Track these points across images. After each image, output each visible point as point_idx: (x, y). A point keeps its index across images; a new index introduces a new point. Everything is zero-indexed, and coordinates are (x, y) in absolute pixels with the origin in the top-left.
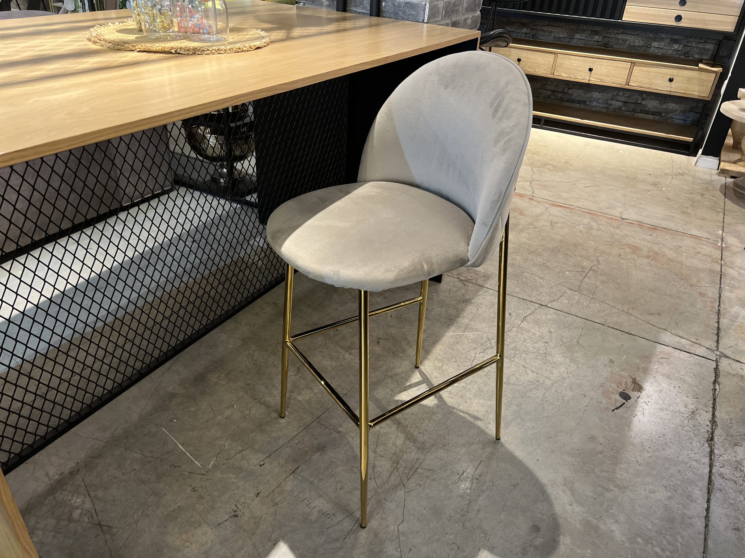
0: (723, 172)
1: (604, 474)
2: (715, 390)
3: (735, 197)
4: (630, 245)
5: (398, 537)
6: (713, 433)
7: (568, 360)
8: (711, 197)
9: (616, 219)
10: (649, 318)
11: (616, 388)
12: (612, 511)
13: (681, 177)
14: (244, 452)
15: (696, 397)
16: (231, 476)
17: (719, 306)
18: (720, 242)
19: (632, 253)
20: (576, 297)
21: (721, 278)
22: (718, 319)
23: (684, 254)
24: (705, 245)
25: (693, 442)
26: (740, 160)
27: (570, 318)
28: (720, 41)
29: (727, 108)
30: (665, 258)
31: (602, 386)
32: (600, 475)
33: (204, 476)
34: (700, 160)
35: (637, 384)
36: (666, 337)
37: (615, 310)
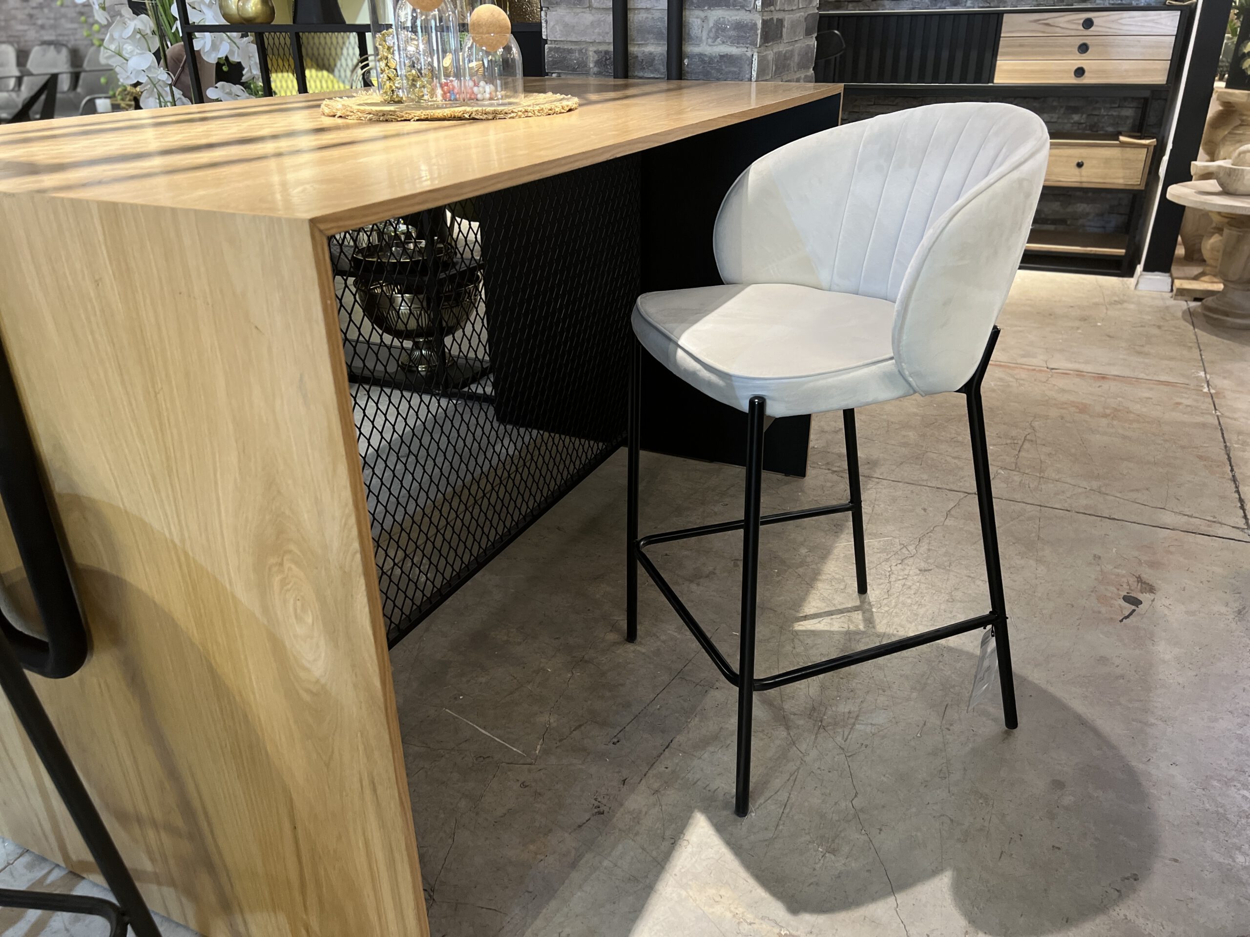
0: (1182, 293)
1: (1136, 704)
3: (1208, 326)
4: (1073, 402)
5: (856, 815)
7: (1032, 562)
8: (1173, 329)
9: (1041, 371)
10: (1133, 495)
11: (1115, 590)
12: (1162, 751)
13: (1119, 306)
14: (583, 728)
15: (1237, 591)
16: (574, 761)
17: (1232, 470)
18: (1206, 386)
19: (1079, 412)
20: (1017, 478)
21: (1223, 434)
22: (1237, 487)
23: (1159, 408)
24: (1186, 393)
26: (1203, 274)
27: (1018, 507)
28: (1146, 100)
29: (1178, 192)
30: (1132, 415)
31: (1094, 590)
32: (1130, 706)
33: (533, 767)
34: (1141, 280)
35: (1145, 583)
36: (1168, 518)
37: (1080, 490)
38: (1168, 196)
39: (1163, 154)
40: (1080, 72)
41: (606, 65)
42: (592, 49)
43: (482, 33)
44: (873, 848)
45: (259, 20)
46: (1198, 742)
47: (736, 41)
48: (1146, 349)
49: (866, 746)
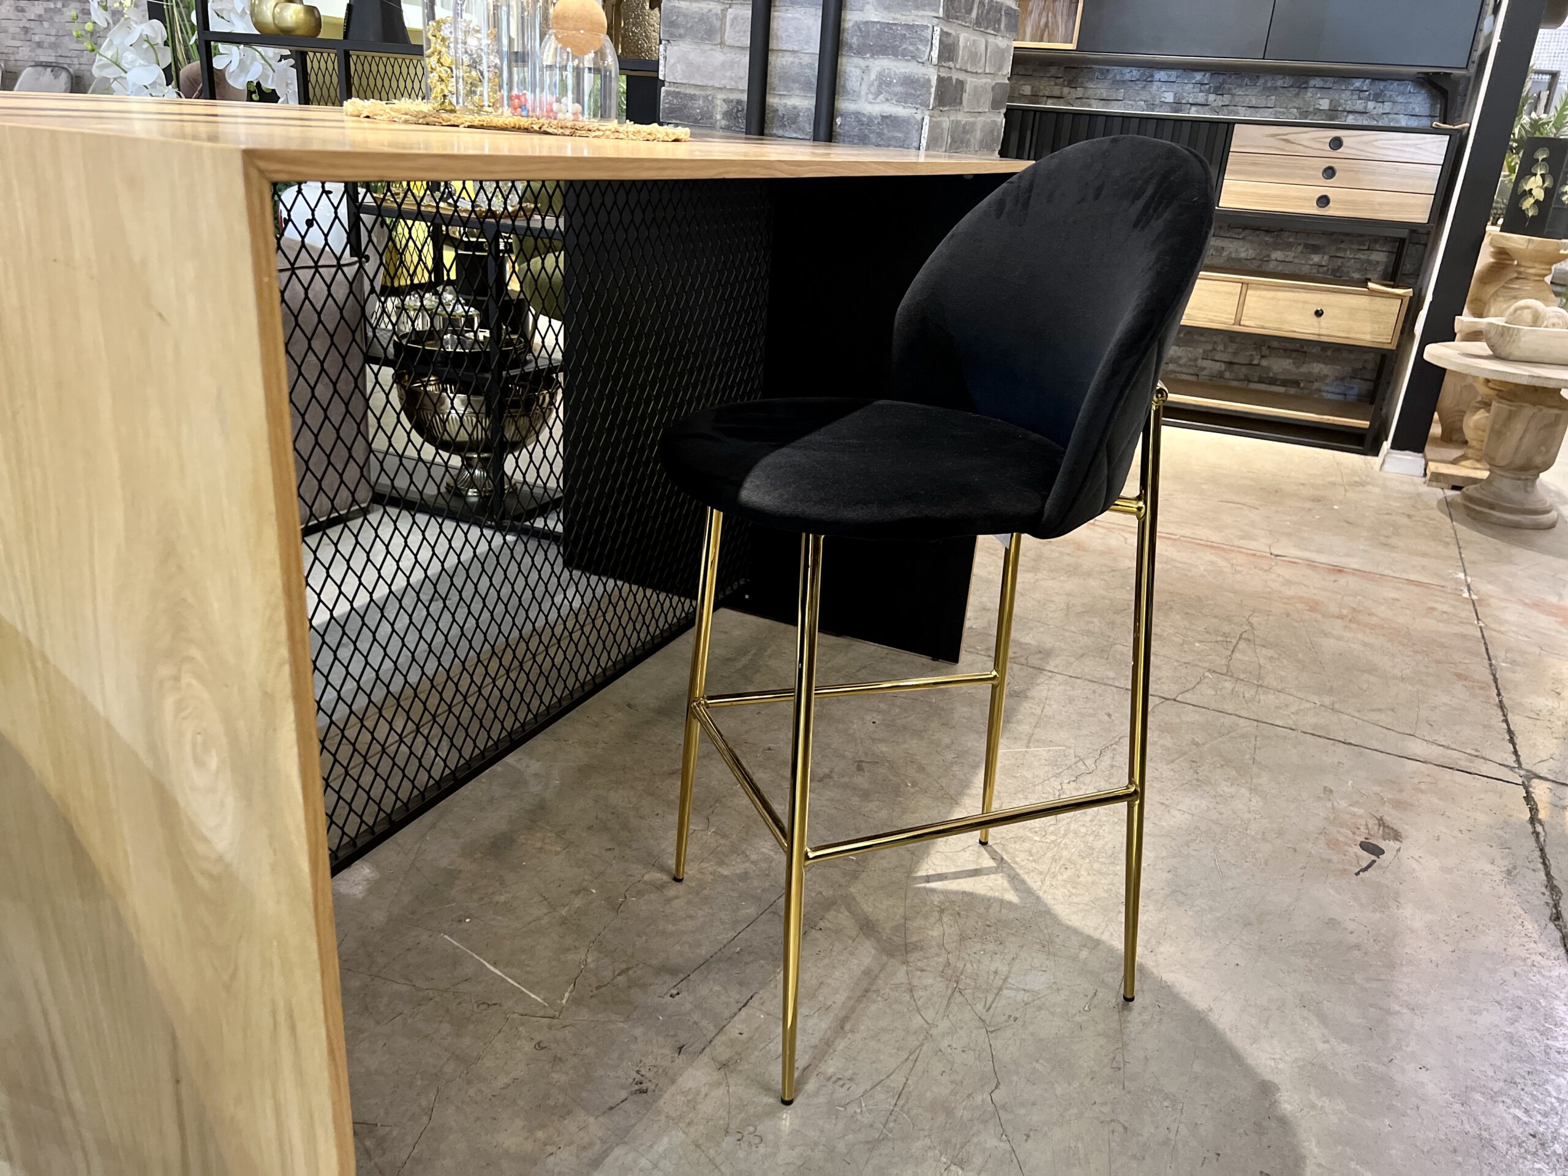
0: (1437, 478)
1: (1374, 985)
2: (1537, 834)
3: (1470, 519)
4: (1302, 598)
5: (996, 1114)
6: (1556, 906)
7: (1244, 791)
8: (1427, 520)
9: (1262, 557)
10: (1375, 716)
11: (1351, 835)
12: (1409, 1049)
13: (1361, 488)
14: (630, 972)
15: (1505, 846)
16: (614, 1017)
17: (1499, 694)
18: (1466, 590)
19: (1309, 610)
20: (1228, 685)
21: (1487, 649)
22: (1505, 715)
23: (1408, 612)
24: (1441, 597)
25: (1526, 923)
26: (1464, 457)
27: (1228, 720)
28: (1402, 241)
29: (1437, 353)
30: (1375, 619)
31: (1323, 832)
32: (1367, 986)
33: (556, 1021)
34: (1387, 460)
35: (1388, 827)
36: (1417, 748)
37: (1308, 705)
38: (1426, 357)
39: (1421, 308)
40: (1324, 201)
41: (736, 118)
42: (721, 96)
43: (567, 29)
44: (1015, 1161)
45: (299, 32)
46: (1455, 1039)
47: (903, 99)
48: (1393, 541)
49: (1016, 1019)
